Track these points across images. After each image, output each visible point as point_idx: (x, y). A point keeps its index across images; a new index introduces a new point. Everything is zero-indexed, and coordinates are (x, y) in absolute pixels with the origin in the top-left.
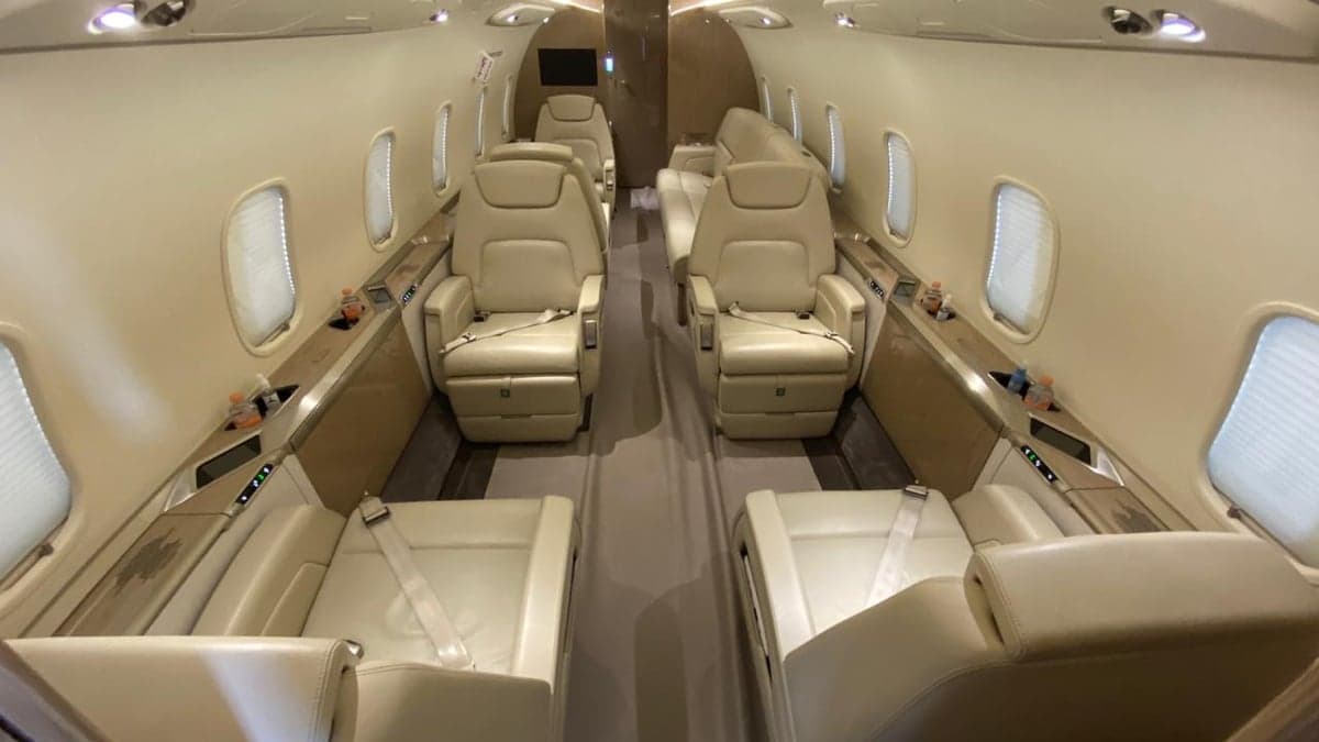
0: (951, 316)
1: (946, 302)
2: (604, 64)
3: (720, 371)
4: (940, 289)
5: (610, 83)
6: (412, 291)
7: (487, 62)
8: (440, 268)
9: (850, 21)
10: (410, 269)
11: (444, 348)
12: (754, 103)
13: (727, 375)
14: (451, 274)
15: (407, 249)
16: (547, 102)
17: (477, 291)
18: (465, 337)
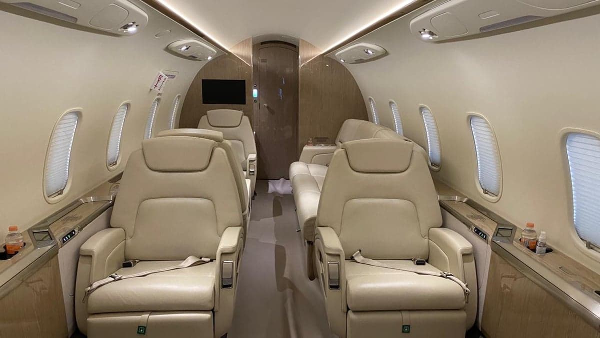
0: (549, 250)
1: (540, 238)
2: (252, 93)
3: (348, 309)
4: (534, 229)
5: (255, 105)
6: (72, 234)
7: (163, 79)
8: (101, 219)
9: (431, 33)
10: (74, 218)
11: (91, 286)
12: (363, 114)
13: (354, 312)
14: (109, 226)
15: (76, 205)
16: (206, 114)
17: (129, 241)
18: (112, 277)
